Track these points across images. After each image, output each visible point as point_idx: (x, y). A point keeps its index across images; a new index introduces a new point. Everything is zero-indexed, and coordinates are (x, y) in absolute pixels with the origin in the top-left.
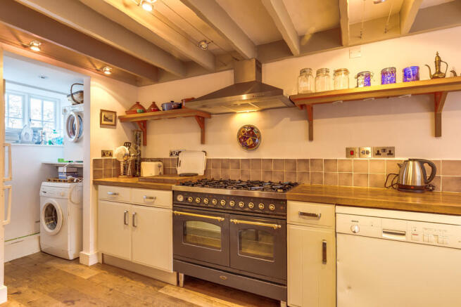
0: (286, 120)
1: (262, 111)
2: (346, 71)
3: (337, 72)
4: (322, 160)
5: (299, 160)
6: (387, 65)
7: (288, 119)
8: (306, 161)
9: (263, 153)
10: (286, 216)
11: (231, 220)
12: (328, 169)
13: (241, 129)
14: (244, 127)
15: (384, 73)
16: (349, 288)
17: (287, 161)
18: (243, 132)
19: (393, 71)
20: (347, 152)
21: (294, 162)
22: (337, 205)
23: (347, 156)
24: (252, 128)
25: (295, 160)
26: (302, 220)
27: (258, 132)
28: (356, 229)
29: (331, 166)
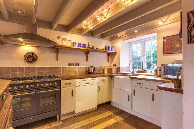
0: (48, 52)
1: (36, 47)
2: (71, 41)
3: (68, 40)
4: (61, 67)
5: (53, 67)
6: (80, 42)
7: (49, 52)
8: (55, 68)
9: (37, 65)
10: (60, 85)
11: (39, 92)
12: (63, 70)
13: (27, 53)
14: (29, 53)
15: (79, 44)
16: (78, 100)
17: (48, 68)
18: (28, 55)
19: (81, 44)
20: (68, 65)
21: (51, 68)
22: (75, 79)
23: (68, 66)
24: (33, 54)
25: (52, 67)
26: (66, 86)
27: (36, 56)
28: (80, 84)
29: (64, 69)
